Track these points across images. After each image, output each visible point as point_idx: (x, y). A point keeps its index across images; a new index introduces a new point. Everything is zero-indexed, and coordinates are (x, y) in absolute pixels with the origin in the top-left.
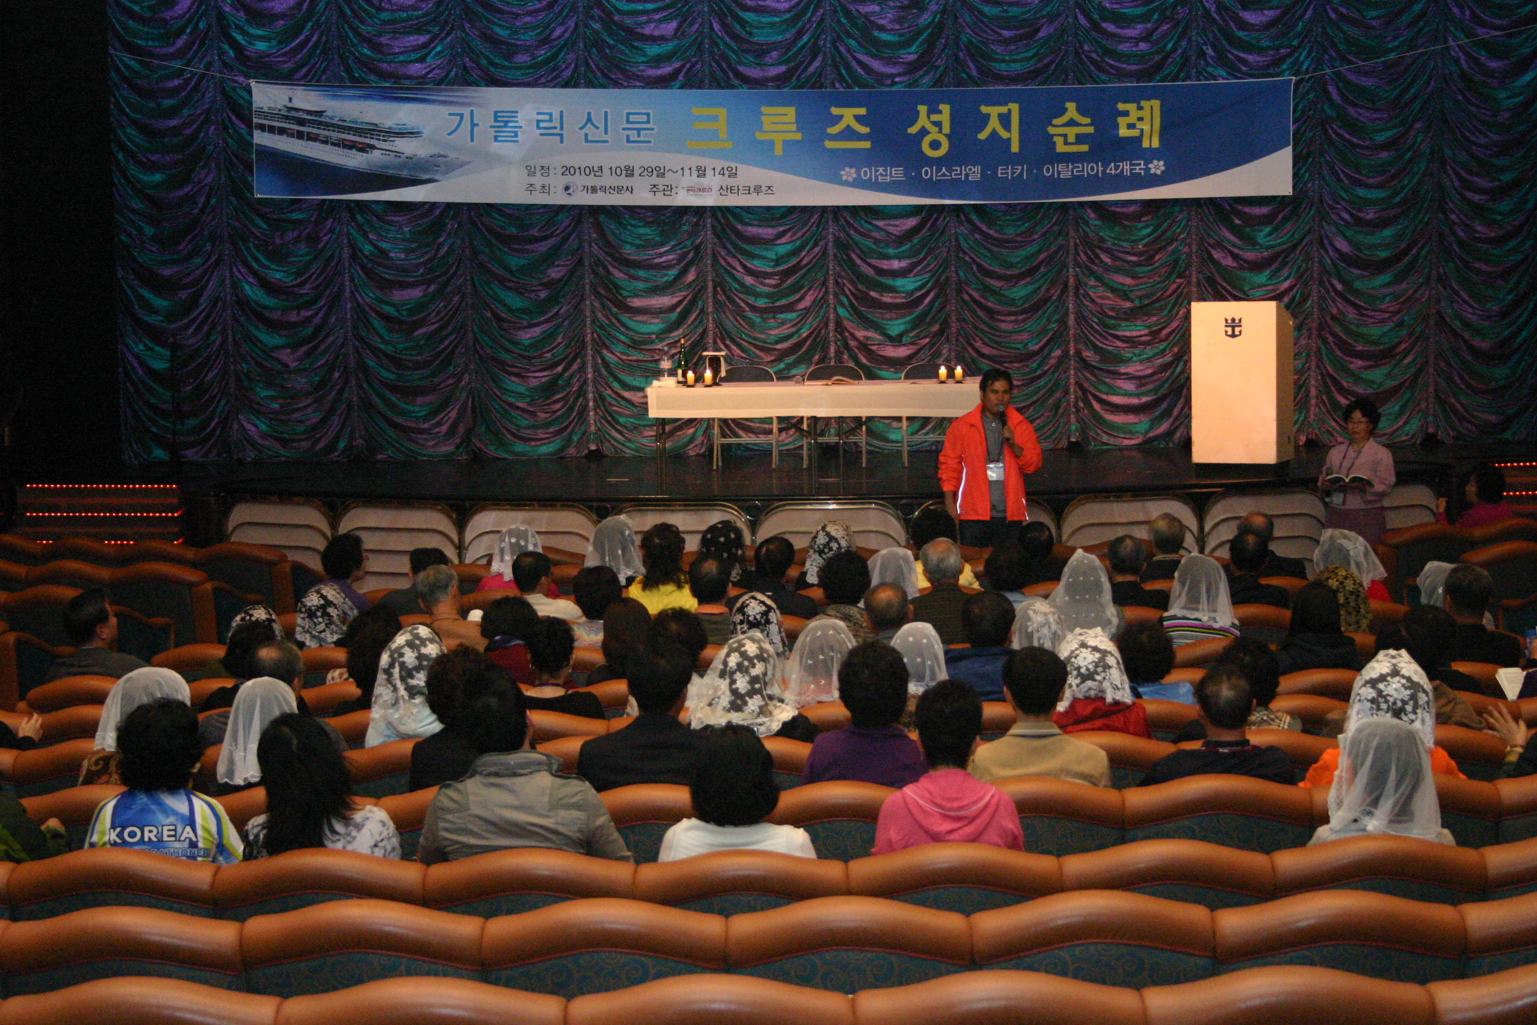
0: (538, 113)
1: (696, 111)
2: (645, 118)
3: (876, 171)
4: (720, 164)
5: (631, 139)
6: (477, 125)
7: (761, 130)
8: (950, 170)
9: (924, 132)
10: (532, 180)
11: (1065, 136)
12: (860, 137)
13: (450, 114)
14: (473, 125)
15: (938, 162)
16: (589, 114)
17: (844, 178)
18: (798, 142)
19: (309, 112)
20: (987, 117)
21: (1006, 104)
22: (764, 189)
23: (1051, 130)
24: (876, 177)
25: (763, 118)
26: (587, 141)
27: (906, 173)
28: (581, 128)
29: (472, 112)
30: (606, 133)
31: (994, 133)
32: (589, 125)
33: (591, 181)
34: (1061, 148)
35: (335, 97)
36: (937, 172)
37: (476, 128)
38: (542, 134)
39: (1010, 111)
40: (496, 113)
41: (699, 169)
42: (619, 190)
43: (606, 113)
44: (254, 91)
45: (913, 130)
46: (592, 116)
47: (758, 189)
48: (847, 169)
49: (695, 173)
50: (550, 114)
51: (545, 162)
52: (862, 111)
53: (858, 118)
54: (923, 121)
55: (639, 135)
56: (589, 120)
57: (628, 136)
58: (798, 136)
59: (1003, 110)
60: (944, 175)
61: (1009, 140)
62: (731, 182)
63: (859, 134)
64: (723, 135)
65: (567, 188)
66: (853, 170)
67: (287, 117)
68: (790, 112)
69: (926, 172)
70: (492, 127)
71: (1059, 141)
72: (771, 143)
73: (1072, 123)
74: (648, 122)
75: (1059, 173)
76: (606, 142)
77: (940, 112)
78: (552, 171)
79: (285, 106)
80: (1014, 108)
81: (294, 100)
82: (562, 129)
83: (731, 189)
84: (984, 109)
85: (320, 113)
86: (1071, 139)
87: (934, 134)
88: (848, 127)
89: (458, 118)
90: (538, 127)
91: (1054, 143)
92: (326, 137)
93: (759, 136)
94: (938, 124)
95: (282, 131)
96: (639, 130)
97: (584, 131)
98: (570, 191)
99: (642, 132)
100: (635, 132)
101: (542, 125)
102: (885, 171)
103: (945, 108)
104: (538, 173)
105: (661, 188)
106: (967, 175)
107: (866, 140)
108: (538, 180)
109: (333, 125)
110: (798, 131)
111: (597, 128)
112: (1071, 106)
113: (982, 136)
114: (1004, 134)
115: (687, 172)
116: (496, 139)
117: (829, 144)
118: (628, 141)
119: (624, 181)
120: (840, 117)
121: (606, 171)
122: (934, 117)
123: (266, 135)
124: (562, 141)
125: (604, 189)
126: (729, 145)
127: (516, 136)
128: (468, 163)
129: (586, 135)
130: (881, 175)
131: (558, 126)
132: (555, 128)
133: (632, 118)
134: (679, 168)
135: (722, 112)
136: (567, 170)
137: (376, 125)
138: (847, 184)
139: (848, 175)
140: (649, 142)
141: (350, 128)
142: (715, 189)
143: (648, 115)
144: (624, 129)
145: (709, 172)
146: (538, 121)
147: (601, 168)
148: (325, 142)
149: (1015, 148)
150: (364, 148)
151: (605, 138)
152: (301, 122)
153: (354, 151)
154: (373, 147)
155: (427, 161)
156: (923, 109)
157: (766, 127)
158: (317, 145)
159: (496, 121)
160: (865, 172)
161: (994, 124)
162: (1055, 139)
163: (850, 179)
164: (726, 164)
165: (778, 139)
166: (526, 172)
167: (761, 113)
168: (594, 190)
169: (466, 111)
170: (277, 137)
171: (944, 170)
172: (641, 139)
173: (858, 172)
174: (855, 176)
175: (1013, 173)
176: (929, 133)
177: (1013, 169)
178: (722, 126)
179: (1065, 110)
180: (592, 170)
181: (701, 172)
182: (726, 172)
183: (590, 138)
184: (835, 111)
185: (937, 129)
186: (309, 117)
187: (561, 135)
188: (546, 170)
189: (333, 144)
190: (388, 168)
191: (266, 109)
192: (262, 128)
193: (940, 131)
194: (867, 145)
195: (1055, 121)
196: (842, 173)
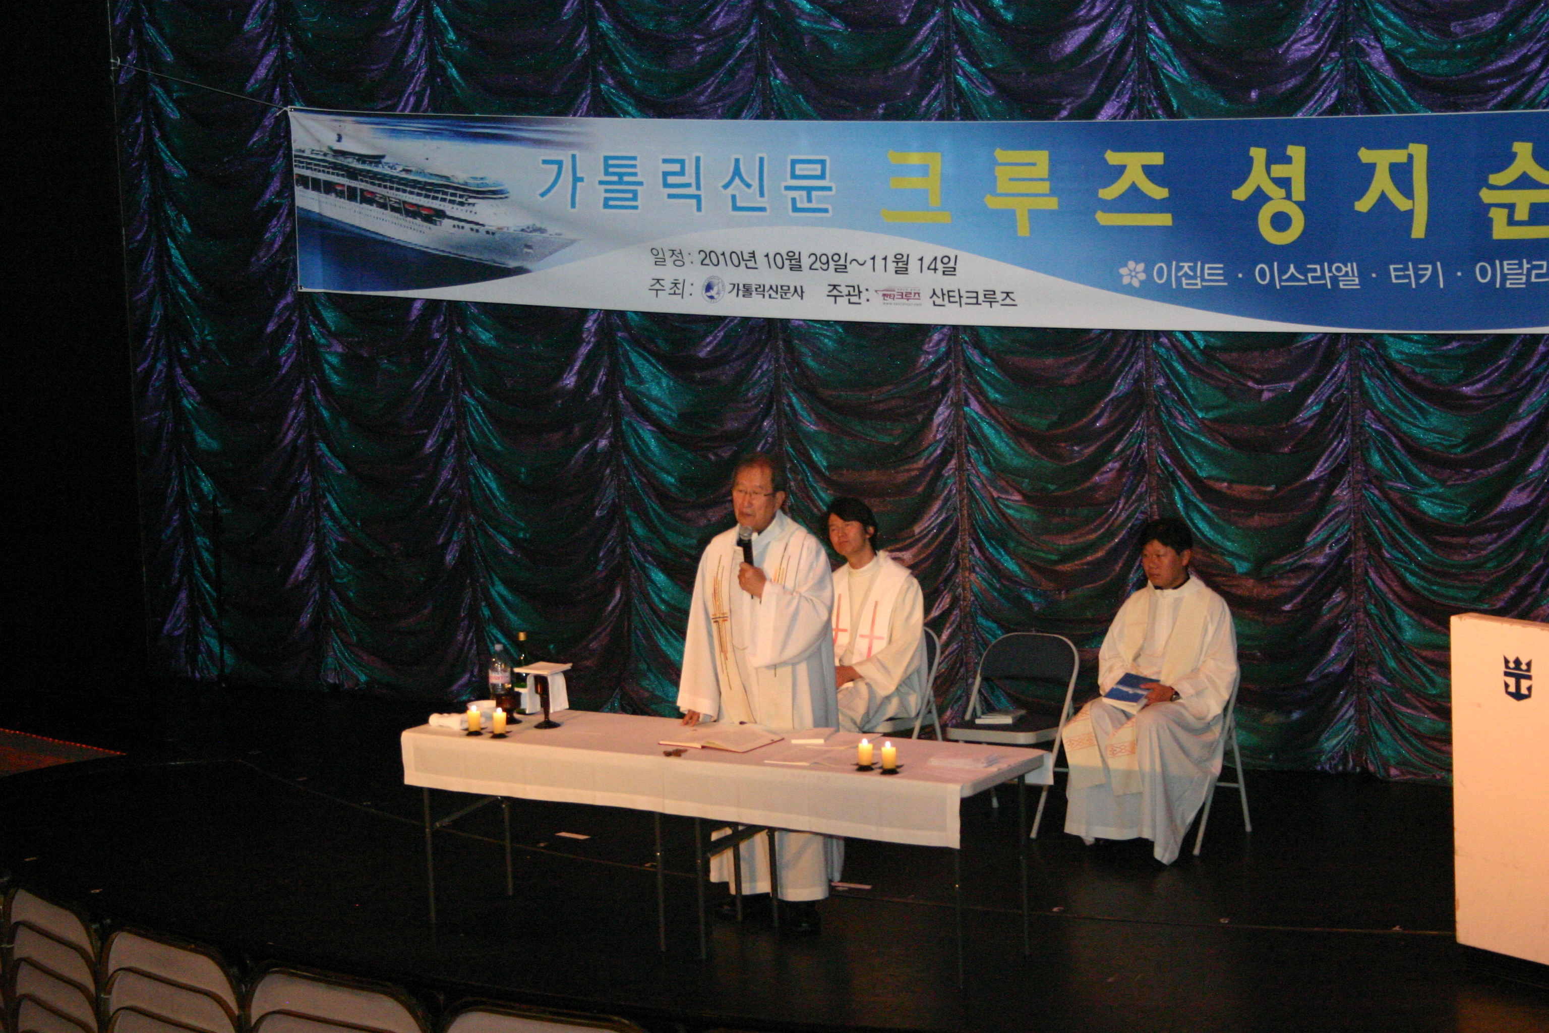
0: (665, 161)
1: (894, 157)
2: (816, 169)
3: (1179, 268)
4: (931, 251)
5: (799, 205)
6: (581, 180)
7: (995, 194)
8: (1304, 272)
9: (1260, 197)
10: (659, 272)
11: (1511, 208)
12: (1152, 206)
13: (545, 162)
14: (576, 179)
15: (1282, 255)
16: (737, 161)
17: (1126, 280)
18: (1052, 212)
19: (362, 158)
20: (1372, 167)
21: (1405, 146)
22: (1000, 296)
23: (1486, 196)
24: (1178, 280)
25: (998, 170)
26: (735, 208)
27: (1228, 274)
28: (726, 187)
29: (574, 157)
30: (762, 194)
31: (1383, 198)
32: (737, 181)
33: (743, 276)
34: (1501, 231)
35: (395, 133)
36: (1282, 272)
37: (579, 184)
38: (670, 196)
39: (1410, 157)
40: (606, 159)
41: (898, 258)
42: (783, 291)
43: (761, 160)
44: (293, 122)
45: (1241, 194)
46: (741, 162)
47: (990, 297)
48: (1131, 264)
49: (891, 266)
50: (682, 162)
51: (675, 242)
52: (1157, 158)
53: (1149, 171)
54: (1258, 178)
55: (809, 200)
56: (737, 172)
57: (794, 200)
58: (1052, 203)
59: (1399, 156)
60: (1293, 278)
61: (1410, 213)
62: (948, 283)
63: (1151, 199)
64: (935, 200)
65: (709, 288)
66: (1141, 267)
67: (335, 166)
68: (1041, 158)
69: (1262, 274)
70: (601, 183)
71: (1498, 217)
72: (1010, 215)
73: (1524, 182)
74: (822, 176)
75: (1504, 277)
76: (763, 209)
77: (1288, 160)
78: (687, 259)
79: (331, 149)
80: (1419, 152)
81: (344, 139)
82: (698, 187)
83: (948, 295)
84: (1366, 155)
85: (377, 159)
86: (1522, 214)
87: (1278, 203)
88: (1134, 188)
89: (555, 167)
90: (666, 185)
91: (1491, 220)
92: (384, 197)
93: (992, 202)
94: (1284, 183)
95: (329, 188)
96: (809, 190)
97: (730, 191)
98: (712, 293)
99: (814, 194)
100: (804, 193)
101: (671, 180)
102: (1193, 269)
103: (1297, 152)
104: (669, 261)
105: (845, 291)
106: (1334, 280)
107: (1162, 211)
108: (669, 273)
109: (391, 179)
110: (1053, 192)
111: (749, 186)
112: (1523, 150)
113: (1364, 205)
114: (1401, 203)
115: (880, 263)
116: (606, 206)
117: (1104, 219)
118: (795, 209)
119: (787, 278)
120: (1120, 170)
121: (760, 257)
122: (1279, 171)
123: (311, 193)
124: (699, 209)
125: (761, 289)
126: (945, 218)
127: (635, 198)
128: (572, 242)
129: (734, 197)
130: (1186, 275)
131: (693, 181)
132: (688, 185)
133: (800, 169)
134: (868, 258)
135: (935, 161)
136: (708, 257)
137: (447, 178)
138: (1129, 290)
139: (1133, 274)
140: (826, 211)
141: (415, 184)
142: (926, 294)
143: (823, 162)
144: (788, 188)
145: (913, 265)
146: (666, 174)
147: (753, 254)
148: (383, 206)
149: (1418, 231)
150: (433, 216)
151: (760, 202)
152: (352, 174)
153: (418, 221)
154: (441, 214)
155: (515, 239)
156: (1258, 154)
157: (1003, 185)
158: (374, 210)
159: (607, 173)
160: (1160, 273)
161: (1382, 183)
162: (1494, 213)
163: (1136, 283)
164: (940, 251)
165: (1022, 207)
166: (652, 259)
167: (995, 162)
168: (747, 291)
169: (564, 156)
170: (323, 197)
171: (1292, 269)
172: (814, 205)
173: (1148, 271)
174: (1142, 276)
175: (1418, 277)
176: (1268, 199)
177: (1416, 270)
178: (933, 184)
179: (1511, 158)
180: (741, 257)
181: (902, 265)
182: (940, 266)
183: (739, 204)
184: (1113, 158)
185: (1282, 193)
186: (360, 166)
187: (698, 198)
188: (677, 255)
189: (394, 209)
190: (462, 247)
191: (307, 154)
192: (304, 181)
193: (1289, 197)
194: (1165, 219)
195: (1494, 179)
196: (1123, 271)
